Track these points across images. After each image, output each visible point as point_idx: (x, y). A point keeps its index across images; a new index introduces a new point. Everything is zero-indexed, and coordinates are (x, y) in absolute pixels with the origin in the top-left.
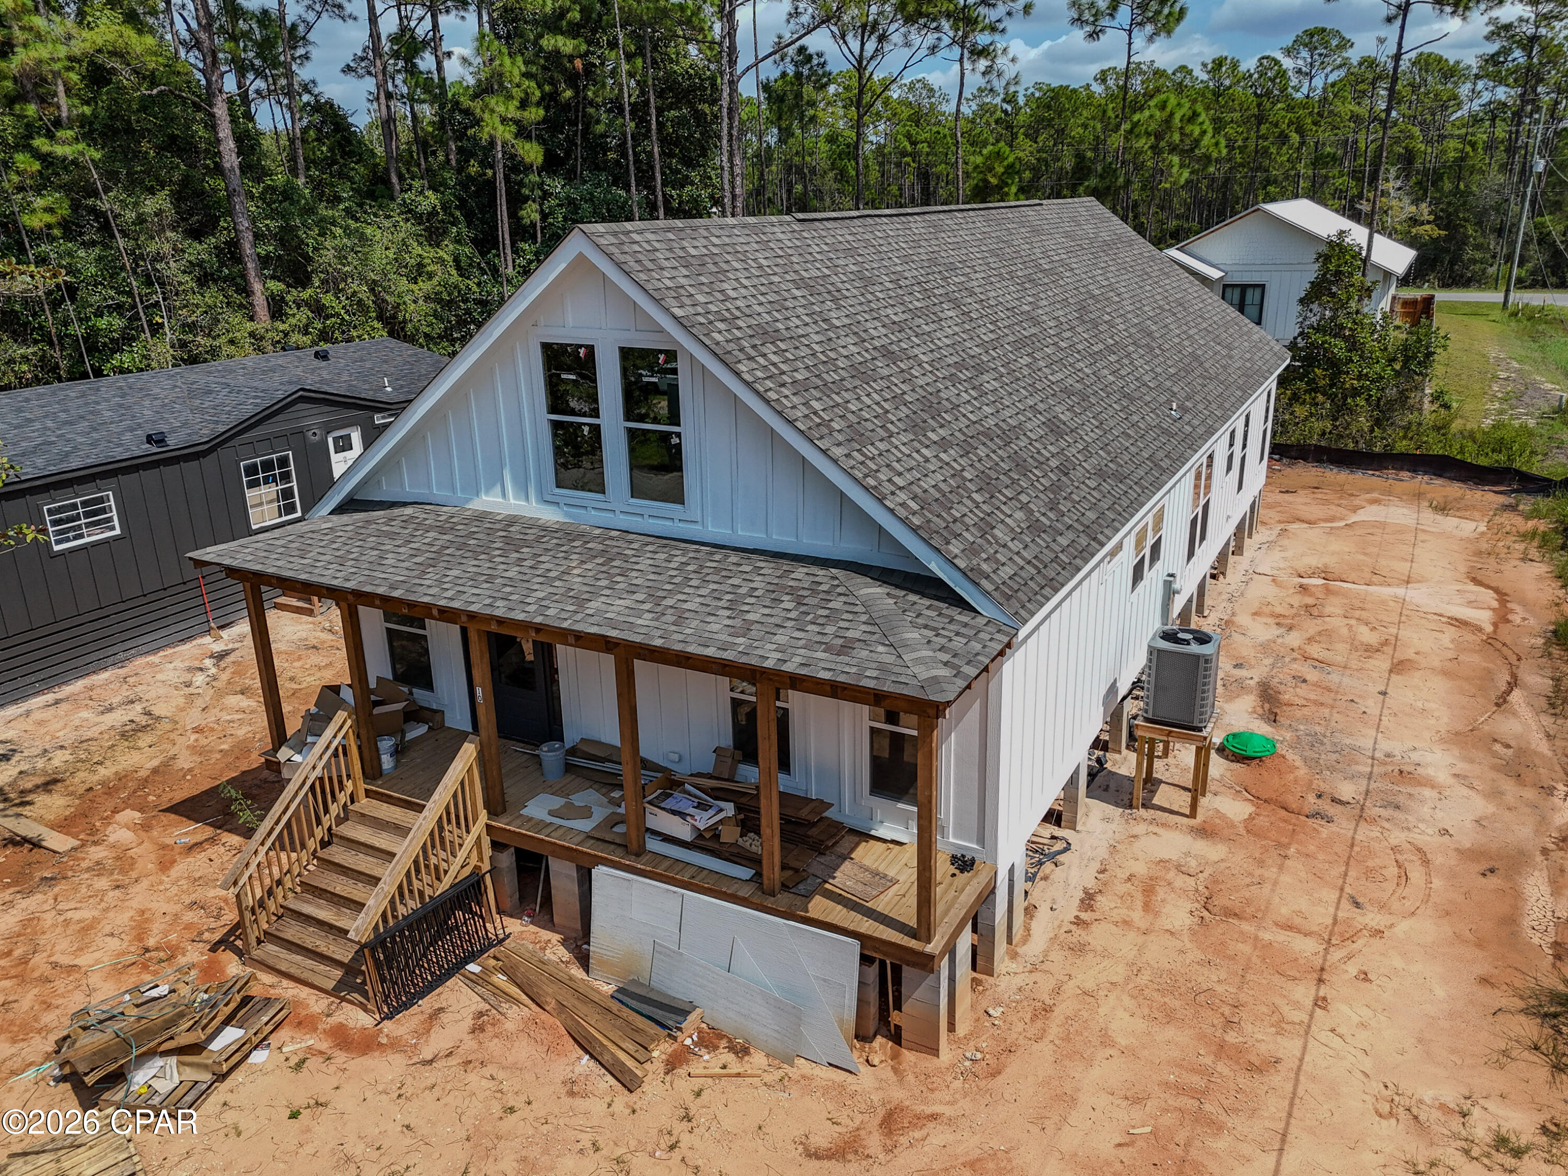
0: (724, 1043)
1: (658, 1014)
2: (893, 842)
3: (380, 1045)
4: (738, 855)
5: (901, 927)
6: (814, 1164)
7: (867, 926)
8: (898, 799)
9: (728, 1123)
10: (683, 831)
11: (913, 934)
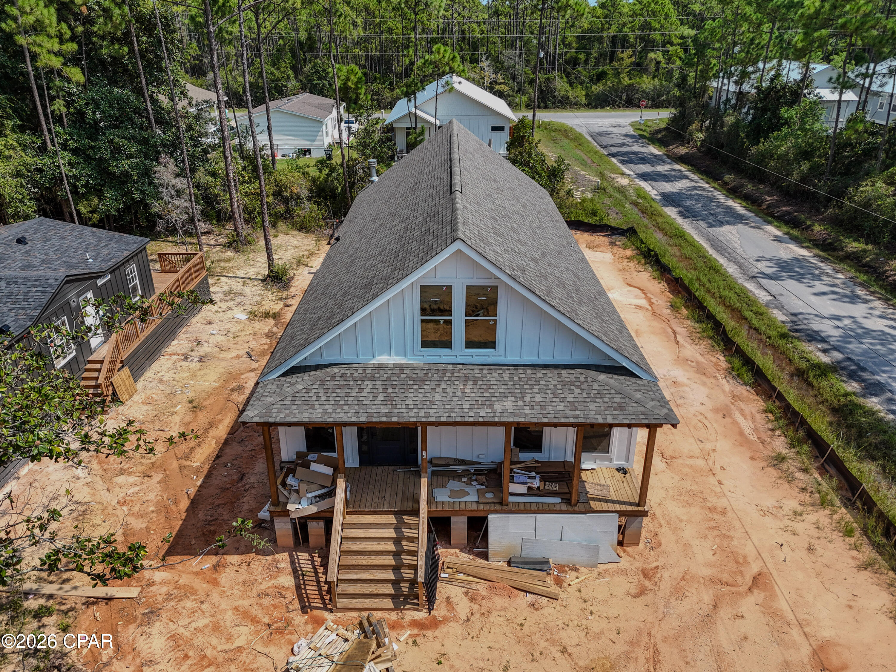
0: (567, 569)
1: (538, 567)
2: (593, 469)
3: (440, 621)
4: (550, 493)
5: (630, 504)
6: (638, 599)
7: (618, 507)
8: (593, 452)
9: (600, 597)
10: (523, 489)
11: (638, 505)
